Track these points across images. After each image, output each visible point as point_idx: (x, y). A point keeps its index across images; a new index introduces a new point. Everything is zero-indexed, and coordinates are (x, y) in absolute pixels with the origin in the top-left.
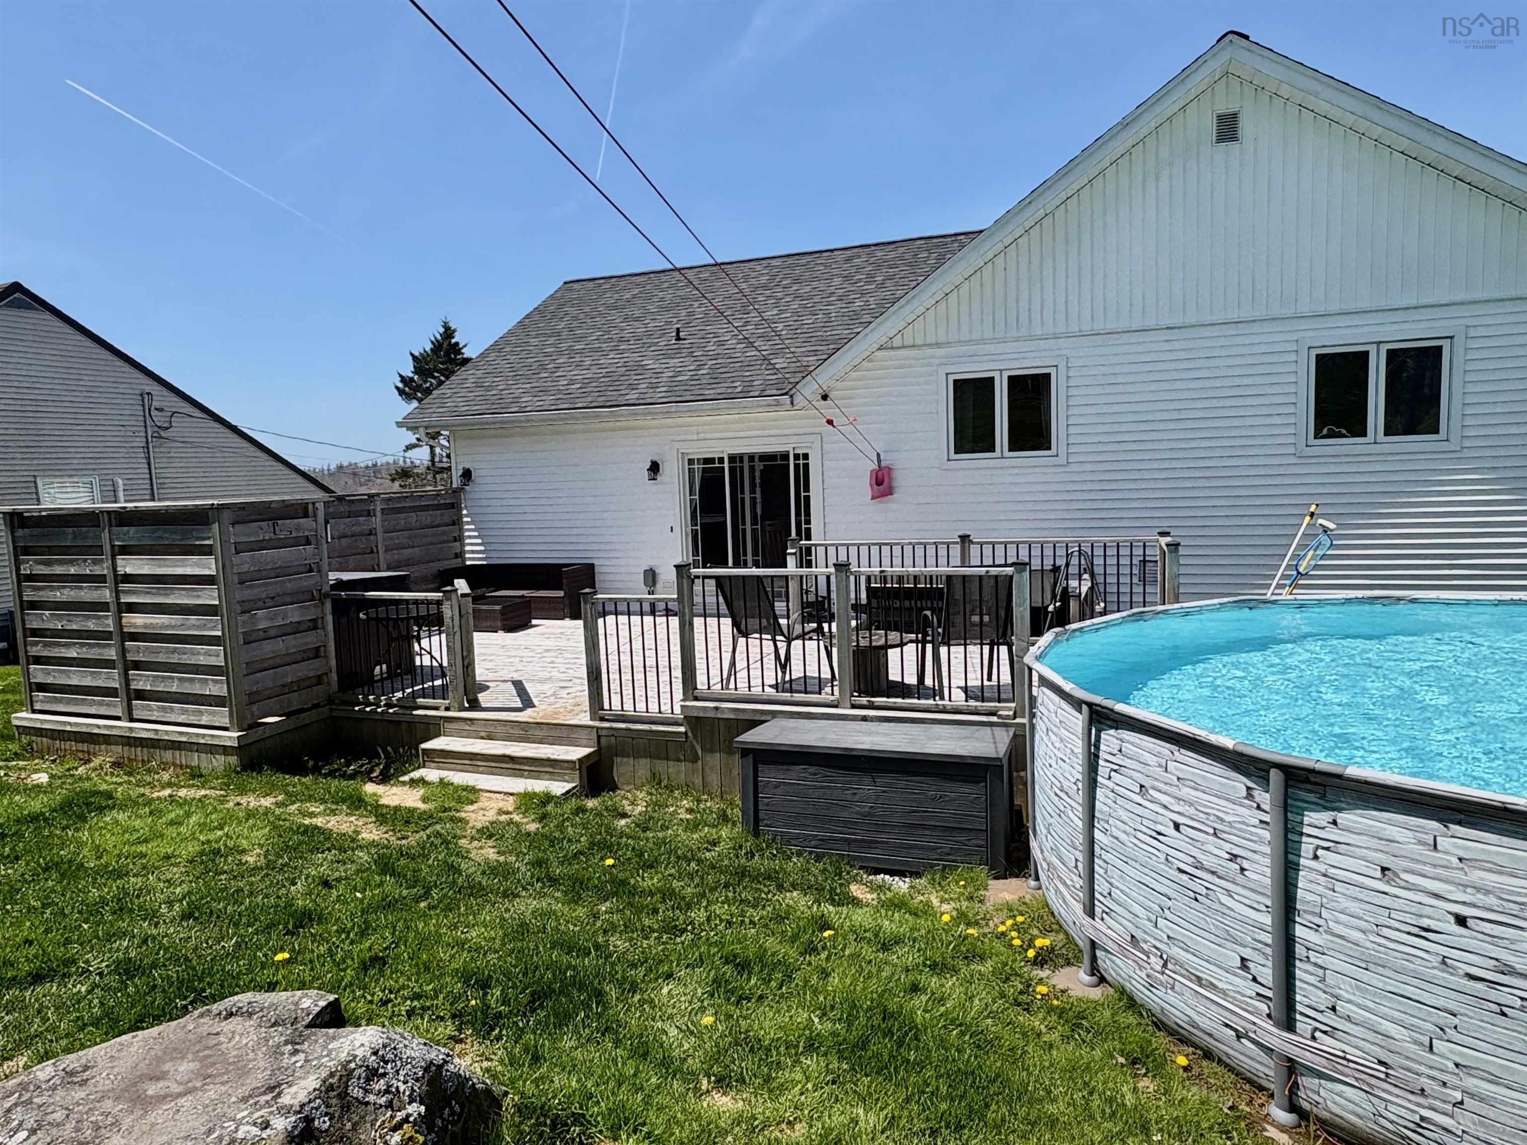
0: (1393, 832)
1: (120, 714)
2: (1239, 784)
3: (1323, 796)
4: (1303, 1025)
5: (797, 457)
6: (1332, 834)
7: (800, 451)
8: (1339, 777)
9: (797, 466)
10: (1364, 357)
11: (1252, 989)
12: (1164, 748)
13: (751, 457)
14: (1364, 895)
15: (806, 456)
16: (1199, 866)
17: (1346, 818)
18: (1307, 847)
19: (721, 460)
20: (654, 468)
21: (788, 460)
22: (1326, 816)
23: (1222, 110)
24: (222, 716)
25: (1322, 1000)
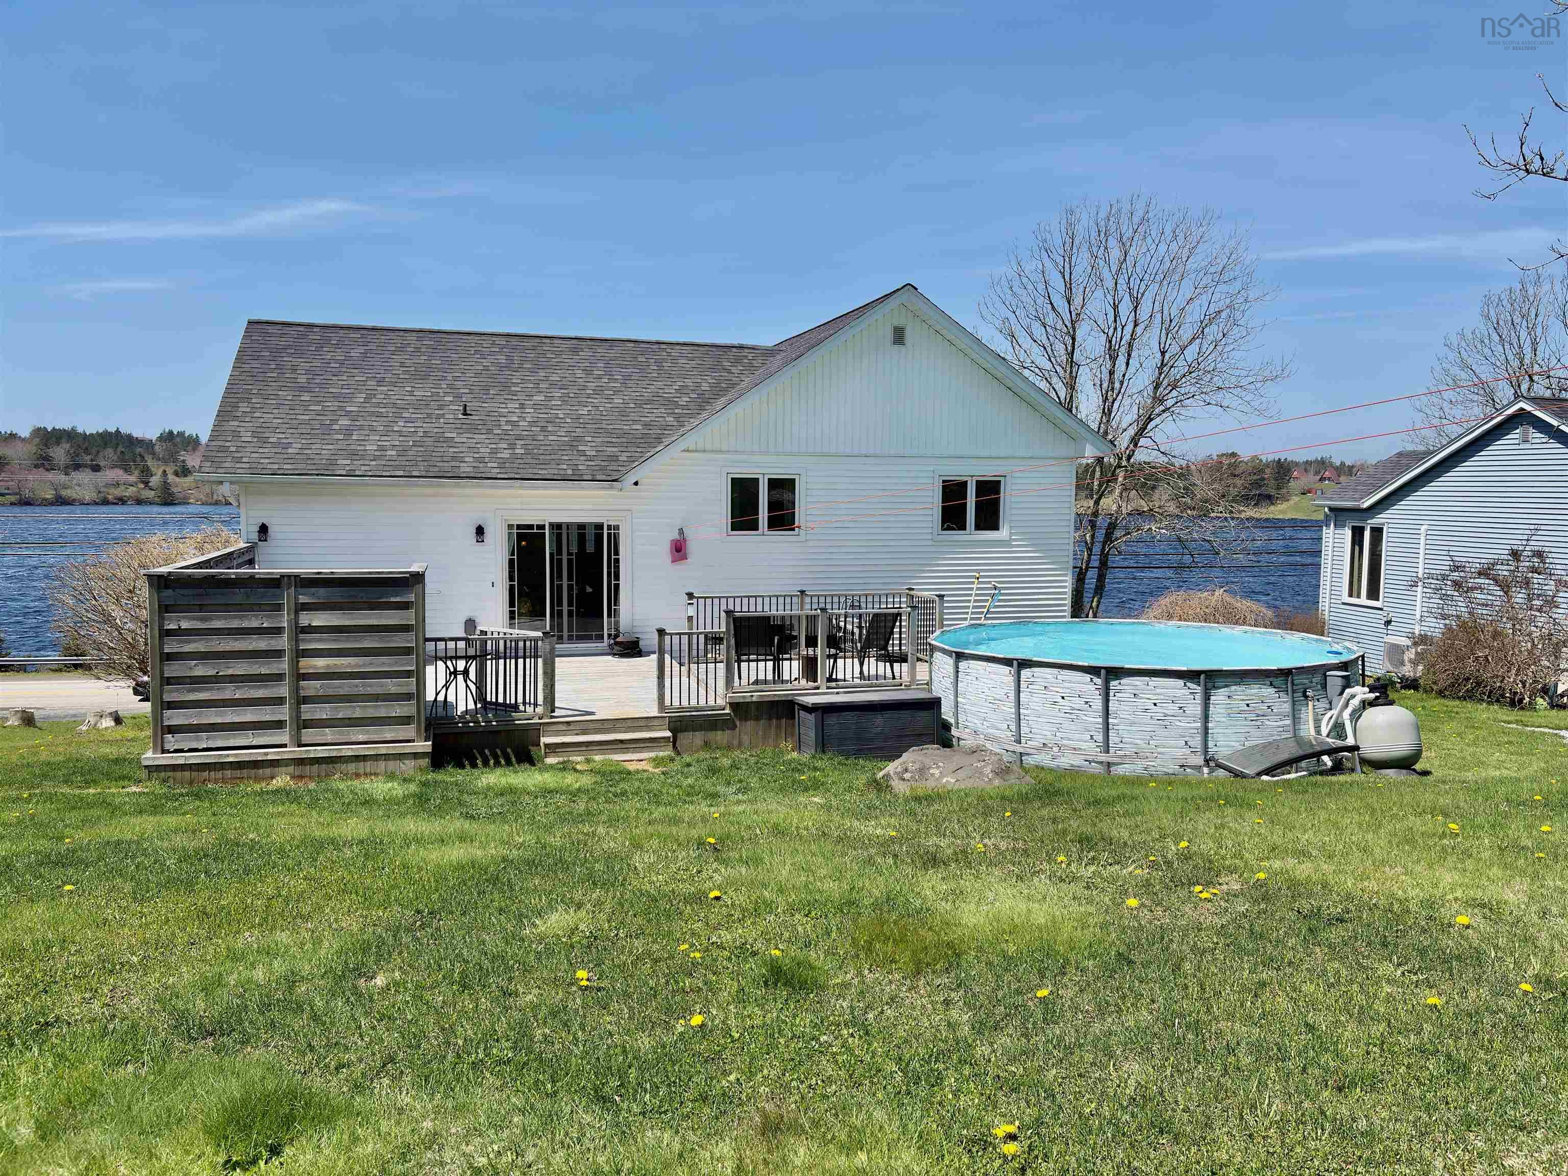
0: (1138, 683)
1: (287, 742)
2: (1087, 677)
3: (1116, 676)
4: (1112, 750)
5: (609, 527)
6: (1119, 687)
7: (612, 523)
8: (1122, 668)
9: (609, 535)
10: (965, 484)
11: (1093, 745)
12: (1055, 671)
13: (568, 525)
14: (1130, 704)
15: (617, 527)
16: (1073, 709)
17: (1123, 681)
18: (1111, 694)
19: (542, 527)
20: (480, 531)
21: (603, 529)
22: (1118, 681)
23: (896, 324)
24: (409, 731)
25: (1117, 740)
